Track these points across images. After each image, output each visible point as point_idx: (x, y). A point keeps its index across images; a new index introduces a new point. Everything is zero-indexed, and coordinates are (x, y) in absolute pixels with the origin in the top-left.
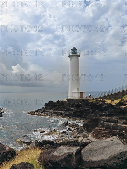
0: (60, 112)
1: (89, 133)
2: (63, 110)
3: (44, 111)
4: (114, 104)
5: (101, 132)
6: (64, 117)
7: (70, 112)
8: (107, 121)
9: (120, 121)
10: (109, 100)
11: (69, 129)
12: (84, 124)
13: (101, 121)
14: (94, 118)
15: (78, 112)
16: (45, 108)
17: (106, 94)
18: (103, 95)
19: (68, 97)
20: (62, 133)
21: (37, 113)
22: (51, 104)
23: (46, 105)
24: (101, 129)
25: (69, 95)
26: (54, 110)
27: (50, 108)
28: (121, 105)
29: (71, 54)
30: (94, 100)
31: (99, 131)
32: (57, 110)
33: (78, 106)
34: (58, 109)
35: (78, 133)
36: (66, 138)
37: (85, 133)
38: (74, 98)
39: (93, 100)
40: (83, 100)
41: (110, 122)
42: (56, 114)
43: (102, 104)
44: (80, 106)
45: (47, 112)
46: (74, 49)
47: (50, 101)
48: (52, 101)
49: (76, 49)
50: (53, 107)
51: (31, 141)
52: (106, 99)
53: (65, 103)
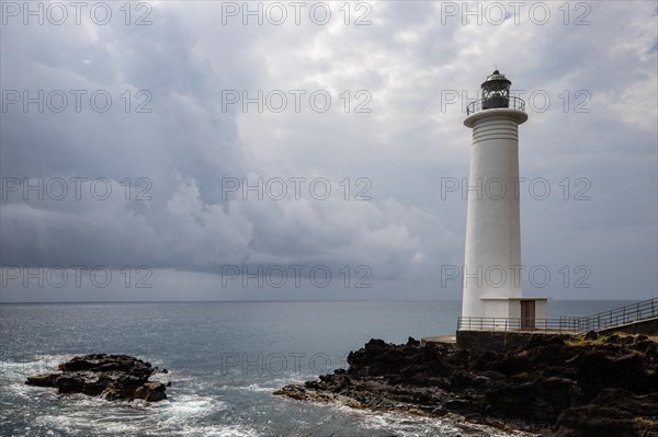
0: (423, 390)
2: (434, 384)
3: (346, 384)
6: (441, 414)
7: (469, 391)
14: (596, 421)
15: (509, 393)
16: (350, 371)
18: (646, 316)
19: (459, 324)
21: (313, 392)
22: (374, 352)
23: (352, 357)
25: (466, 313)
26: (392, 382)
27: (373, 374)
29: (479, 110)
30: (595, 338)
32: (405, 383)
33: (510, 367)
34: (409, 379)
38: (488, 327)
39: (587, 337)
40: (538, 339)
42: (403, 400)
43: (636, 356)
44: (523, 364)
45: (358, 389)
46: (498, 84)
47: (372, 341)
48: (381, 342)
49: (505, 84)
50: (385, 370)
53: (445, 351)
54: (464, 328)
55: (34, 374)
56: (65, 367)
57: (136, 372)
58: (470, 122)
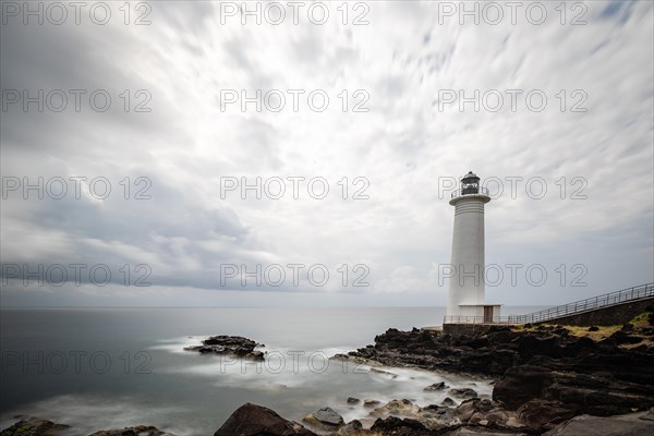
0: (421, 357)
1: (509, 413)
2: (428, 354)
3: (374, 354)
4: (598, 339)
5: (548, 410)
6: (432, 370)
7: (450, 357)
8: (570, 384)
9: (615, 385)
10: (581, 326)
11: (448, 400)
12: (495, 391)
13: (553, 382)
14: (528, 374)
15: (475, 358)
16: (376, 346)
17: (571, 311)
18: (562, 314)
19: (445, 320)
20: (425, 409)
21: (353, 358)
22: (392, 336)
23: (377, 339)
24: (551, 405)
25: (449, 314)
26: (402, 353)
27: (390, 348)
28: (622, 343)
29: (459, 195)
30: (530, 328)
31: (543, 409)
32: (410, 353)
33: (477, 344)
34: (413, 351)
36: (440, 422)
37: (497, 412)
38: (463, 321)
39: (525, 327)
40: (494, 328)
41: (580, 386)
42: (409, 363)
43: (555, 338)
44: (484, 342)
45: (381, 356)
46: (471, 179)
47: (390, 330)
48: (396, 330)
49: (476, 179)
50: (398, 346)
51: (342, 422)
52: (572, 325)
53: (435, 335)
54: (448, 322)
56: (207, 342)
57: (246, 346)
58: (453, 202)
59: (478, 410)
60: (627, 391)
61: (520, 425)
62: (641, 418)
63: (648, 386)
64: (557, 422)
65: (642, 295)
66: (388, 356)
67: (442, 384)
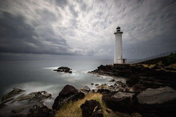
1: (130, 88)
2: (110, 71)
3: (97, 71)
4: (150, 68)
5: (140, 87)
6: (111, 76)
7: (115, 73)
8: (145, 80)
9: (156, 80)
10: (146, 64)
11: (115, 84)
12: (127, 82)
13: (141, 79)
14: (135, 77)
15: (121, 73)
17: (143, 60)
18: (141, 61)
20: (110, 86)
21: (93, 73)
23: (98, 68)
24: (140, 86)
25: (115, 61)
26: (104, 71)
27: (101, 70)
28: (156, 69)
29: (116, 32)
31: (138, 87)
33: (121, 69)
34: (106, 71)
35: (122, 87)
36: (113, 90)
37: (127, 87)
38: (118, 63)
39: (133, 65)
40: (126, 65)
41: (147, 80)
42: (106, 74)
43: (140, 67)
44: (123, 69)
45: (99, 72)
48: (102, 65)
49: (120, 28)
50: (103, 69)
51: (90, 90)
52: (144, 64)
53: (112, 67)
54: (115, 63)
55: (54, 70)
56: (58, 69)
57: (68, 69)
58: (115, 34)
59: (123, 87)
60: (159, 82)
61: (133, 91)
62: (163, 89)
63: (164, 81)
64: (142, 91)
65: (160, 56)
66: (101, 72)
67: (114, 80)
